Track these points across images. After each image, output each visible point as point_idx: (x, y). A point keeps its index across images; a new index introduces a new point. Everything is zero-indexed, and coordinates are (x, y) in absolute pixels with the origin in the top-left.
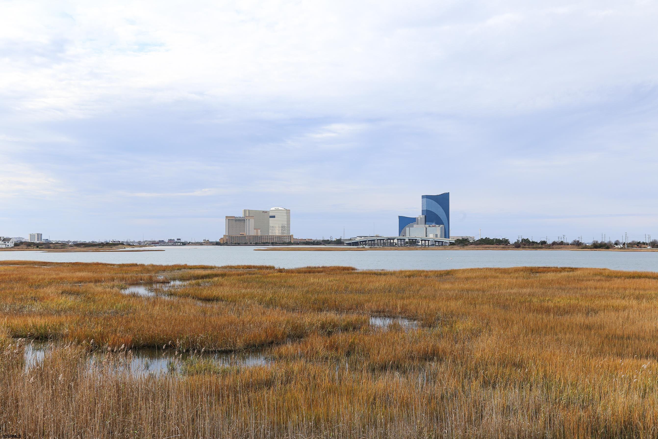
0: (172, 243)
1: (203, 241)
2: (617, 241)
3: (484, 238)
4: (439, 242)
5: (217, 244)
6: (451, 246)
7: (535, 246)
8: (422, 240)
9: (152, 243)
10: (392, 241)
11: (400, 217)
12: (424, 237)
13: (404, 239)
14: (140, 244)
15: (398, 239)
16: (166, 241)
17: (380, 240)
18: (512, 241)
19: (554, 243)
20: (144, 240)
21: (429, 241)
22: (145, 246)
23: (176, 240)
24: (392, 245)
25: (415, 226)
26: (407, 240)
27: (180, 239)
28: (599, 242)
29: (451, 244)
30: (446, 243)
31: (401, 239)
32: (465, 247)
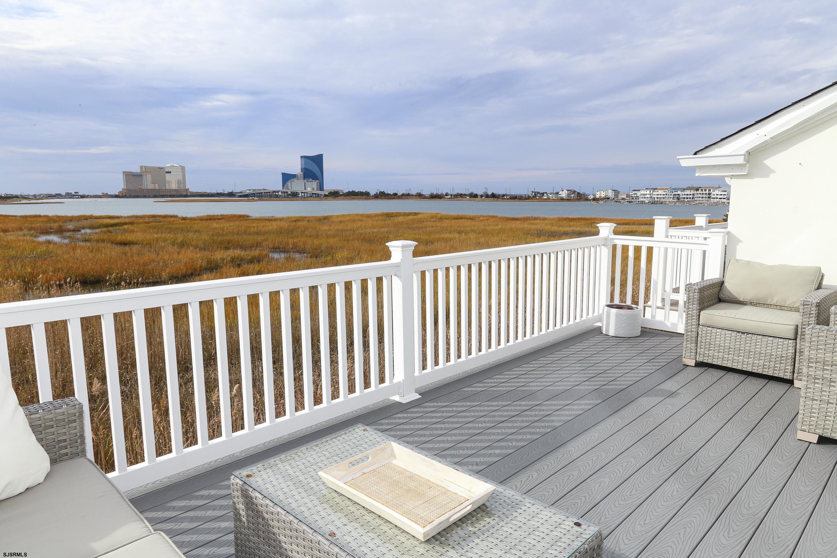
0: (69, 196)
1: (101, 194)
2: (447, 193)
3: (351, 191)
4: (315, 194)
5: (116, 196)
6: (325, 198)
7: (389, 197)
8: (301, 193)
9: (49, 196)
10: (277, 193)
11: (283, 174)
12: (304, 191)
13: (287, 192)
14: (35, 197)
15: (282, 192)
16: (64, 194)
17: (267, 192)
18: (372, 193)
19: (403, 195)
20: (40, 193)
21: (307, 193)
22: (42, 199)
23: (73, 193)
24: (277, 196)
25: (296, 181)
26: (289, 193)
27: (77, 193)
28: (435, 194)
29: (325, 196)
30: (321, 194)
31: (284, 192)
32: (337, 198)
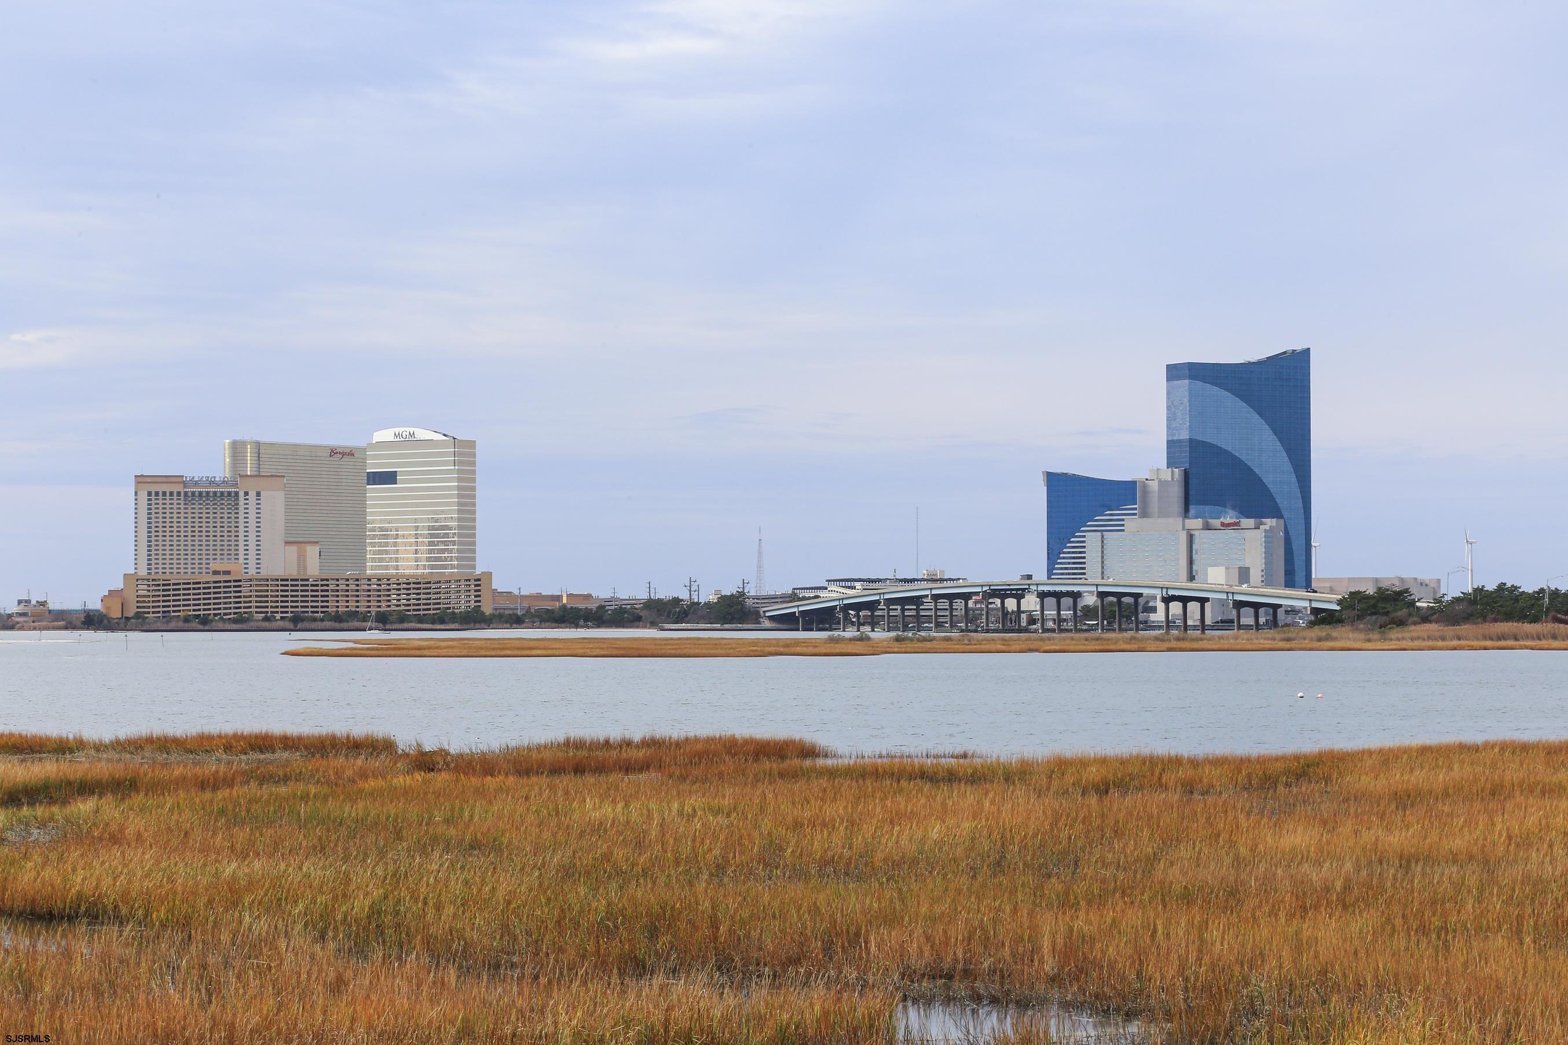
1: (13, 608)
3: (1491, 586)
4: (1256, 606)
5: (92, 621)
6: (1318, 631)
8: (1167, 600)
10: (1011, 604)
11: (1052, 479)
12: (1181, 586)
13: (1076, 596)
15: (1042, 596)
21: (1203, 601)
24: (1010, 622)
25: (1132, 524)
26: (1091, 600)
29: (1322, 618)
30: (1292, 611)
31: (1058, 595)
32: (1394, 633)
